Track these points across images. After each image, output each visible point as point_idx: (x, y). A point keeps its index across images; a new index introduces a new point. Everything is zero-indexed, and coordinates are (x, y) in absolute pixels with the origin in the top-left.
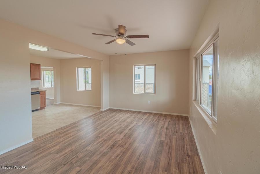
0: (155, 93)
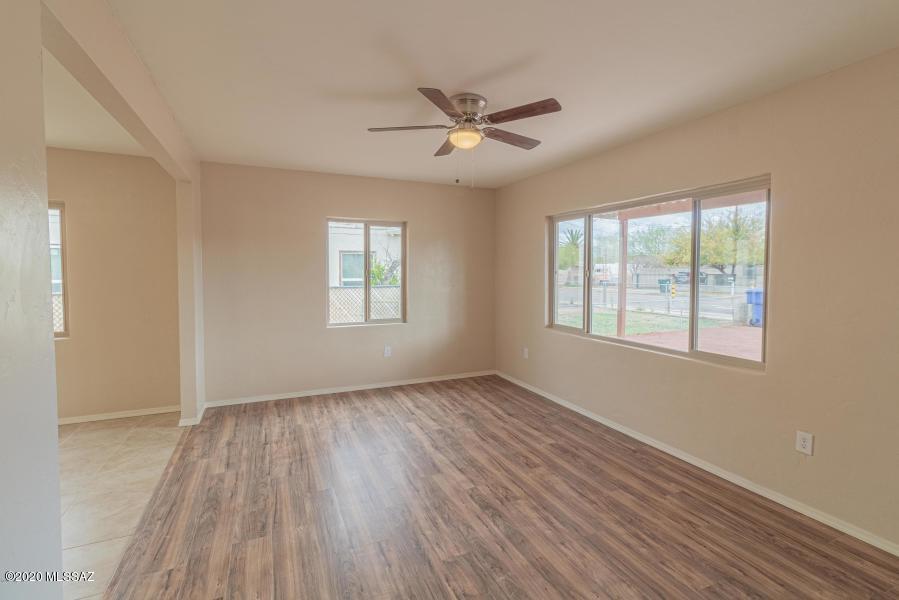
0: (404, 319)
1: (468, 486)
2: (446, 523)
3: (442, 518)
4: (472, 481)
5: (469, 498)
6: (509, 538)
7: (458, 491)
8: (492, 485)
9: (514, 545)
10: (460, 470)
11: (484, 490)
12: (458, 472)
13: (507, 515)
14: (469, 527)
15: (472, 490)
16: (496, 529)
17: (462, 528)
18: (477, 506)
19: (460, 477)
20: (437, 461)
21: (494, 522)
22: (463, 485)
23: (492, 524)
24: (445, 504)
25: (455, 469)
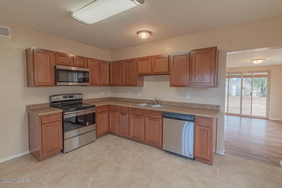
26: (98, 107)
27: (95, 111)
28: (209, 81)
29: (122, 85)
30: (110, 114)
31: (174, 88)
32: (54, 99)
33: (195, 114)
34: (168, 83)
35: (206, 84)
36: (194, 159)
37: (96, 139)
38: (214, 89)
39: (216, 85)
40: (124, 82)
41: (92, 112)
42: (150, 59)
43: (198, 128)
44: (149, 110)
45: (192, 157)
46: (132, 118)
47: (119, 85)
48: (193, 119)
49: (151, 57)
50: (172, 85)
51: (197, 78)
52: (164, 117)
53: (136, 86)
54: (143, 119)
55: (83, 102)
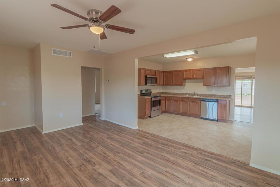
1: (96, 167)
2: (101, 154)
3: (102, 155)
4: (95, 170)
5: (95, 163)
6: (83, 155)
7: (100, 164)
8: (86, 170)
9: (81, 153)
10: (101, 174)
11: (90, 167)
12: (102, 173)
13: (82, 160)
14: (94, 154)
15: (94, 166)
16: (86, 155)
17: (96, 154)
18: (92, 160)
19: (101, 171)
20: (114, 177)
21: (87, 157)
22: (99, 167)
23: (87, 156)
24: (103, 159)
25: (103, 174)
26: (162, 97)
27: (161, 99)
28: (225, 83)
29: (173, 85)
30: (167, 101)
31: (205, 86)
32: (143, 92)
33: (218, 99)
34: (203, 84)
35: (224, 85)
36: (217, 121)
37: (161, 114)
38: (228, 87)
39: (229, 85)
40: (174, 83)
41: (158, 99)
42: (192, 71)
43: (219, 105)
44: (192, 98)
45: (216, 119)
46: (181, 103)
47: (170, 85)
48: (217, 101)
49: (192, 70)
50: (204, 85)
51: (219, 81)
52: (201, 101)
53: (182, 85)
54: (188, 103)
55: (152, 94)
